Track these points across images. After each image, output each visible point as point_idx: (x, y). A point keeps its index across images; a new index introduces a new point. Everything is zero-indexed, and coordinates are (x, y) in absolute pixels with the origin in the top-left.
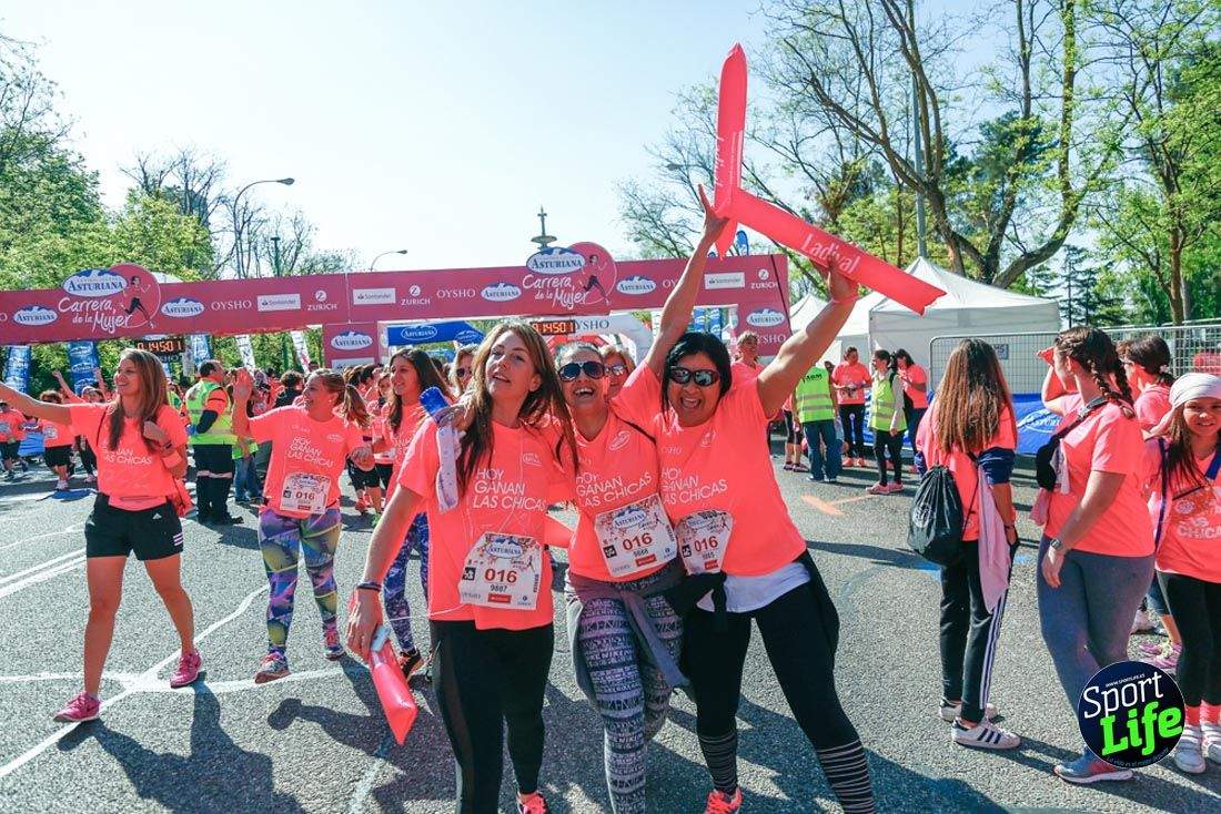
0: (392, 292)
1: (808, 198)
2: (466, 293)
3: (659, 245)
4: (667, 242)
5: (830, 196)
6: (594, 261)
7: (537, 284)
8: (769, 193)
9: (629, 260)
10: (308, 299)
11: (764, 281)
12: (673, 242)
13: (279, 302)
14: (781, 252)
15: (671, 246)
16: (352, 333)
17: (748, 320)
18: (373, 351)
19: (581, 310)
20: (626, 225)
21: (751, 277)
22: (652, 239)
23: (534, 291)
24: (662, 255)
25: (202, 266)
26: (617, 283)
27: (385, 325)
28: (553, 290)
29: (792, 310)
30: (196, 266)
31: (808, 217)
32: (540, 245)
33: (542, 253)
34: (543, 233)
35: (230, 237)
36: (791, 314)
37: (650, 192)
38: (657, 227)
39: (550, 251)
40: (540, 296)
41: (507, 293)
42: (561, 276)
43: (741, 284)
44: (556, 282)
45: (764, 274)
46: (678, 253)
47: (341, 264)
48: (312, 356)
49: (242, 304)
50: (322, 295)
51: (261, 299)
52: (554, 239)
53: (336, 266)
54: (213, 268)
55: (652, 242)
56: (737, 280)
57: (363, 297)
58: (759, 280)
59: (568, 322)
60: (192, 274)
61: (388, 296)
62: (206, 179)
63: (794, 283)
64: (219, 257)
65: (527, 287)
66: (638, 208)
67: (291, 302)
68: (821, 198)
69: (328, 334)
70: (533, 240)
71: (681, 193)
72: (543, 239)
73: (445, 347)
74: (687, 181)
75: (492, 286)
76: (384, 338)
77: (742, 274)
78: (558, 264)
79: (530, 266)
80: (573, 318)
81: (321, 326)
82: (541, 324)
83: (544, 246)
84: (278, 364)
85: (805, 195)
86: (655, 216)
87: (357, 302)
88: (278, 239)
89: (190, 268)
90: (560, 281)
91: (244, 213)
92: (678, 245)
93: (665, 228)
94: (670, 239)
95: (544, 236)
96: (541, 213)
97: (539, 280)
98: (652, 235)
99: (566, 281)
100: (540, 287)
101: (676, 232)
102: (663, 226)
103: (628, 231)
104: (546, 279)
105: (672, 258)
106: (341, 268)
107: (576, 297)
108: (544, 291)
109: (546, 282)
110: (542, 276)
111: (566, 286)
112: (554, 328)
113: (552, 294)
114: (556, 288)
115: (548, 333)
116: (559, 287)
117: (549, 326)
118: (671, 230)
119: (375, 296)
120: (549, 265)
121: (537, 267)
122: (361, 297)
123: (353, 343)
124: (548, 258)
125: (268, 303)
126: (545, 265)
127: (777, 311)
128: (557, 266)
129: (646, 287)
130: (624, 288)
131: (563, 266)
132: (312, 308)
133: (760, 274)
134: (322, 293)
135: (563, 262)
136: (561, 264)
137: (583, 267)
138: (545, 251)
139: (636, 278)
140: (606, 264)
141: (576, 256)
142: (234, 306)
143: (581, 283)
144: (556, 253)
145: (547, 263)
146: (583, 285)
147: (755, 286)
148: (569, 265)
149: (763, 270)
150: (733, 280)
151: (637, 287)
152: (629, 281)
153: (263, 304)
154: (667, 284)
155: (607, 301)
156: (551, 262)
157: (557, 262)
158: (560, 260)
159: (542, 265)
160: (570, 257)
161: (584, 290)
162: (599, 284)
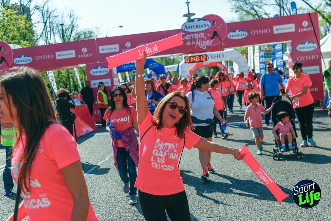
0: (117, 46)
3: (248, 13)
4: (252, 11)
6: (215, 23)
7: (187, 37)
9: (233, 22)
10: (78, 52)
11: (306, 27)
13: (66, 55)
14: (312, 11)
16: (99, 67)
17: (297, 48)
18: (110, 75)
19: (209, 49)
20: (231, 4)
21: (298, 26)
22: (244, 10)
23: (186, 41)
24: (250, 18)
25: (32, 40)
26: (228, 33)
29: (321, 42)
30: (27, 40)
32: (187, 18)
34: (189, 12)
36: (321, 44)
38: (247, 4)
39: (193, 20)
40: (189, 43)
42: (198, 33)
43: (293, 30)
44: (196, 36)
45: (305, 23)
46: (258, 16)
47: (92, 35)
48: (81, 80)
49: (49, 57)
50: (85, 50)
51: (57, 53)
52: (194, 14)
53: (90, 36)
54: (35, 40)
55: (244, 12)
56: (290, 28)
58: (303, 27)
59: (205, 55)
60: (26, 44)
61: (115, 48)
63: (322, 29)
64: (37, 35)
67: (71, 54)
69: (89, 68)
70: (184, 16)
72: (189, 15)
76: (115, 69)
77: (294, 24)
78: (197, 27)
79: (183, 29)
80: (206, 53)
81: (85, 65)
82: (190, 57)
83: (189, 18)
84: (66, 85)
87: (101, 52)
88: (63, 24)
89: (24, 41)
90: (198, 35)
91: (47, 13)
92: (258, 13)
93: (251, 4)
94: (254, 9)
95: (189, 13)
96: (187, 1)
97: (188, 35)
98: (245, 8)
99: (201, 35)
100: (188, 39)
101: (257, 6)
102: (250, 3)
103: (232, 7)
104: (192, 34)
105: (255, 19)
106: (92, 37)
107: (207, 43)
108: (191, 41)
109: (192, 36)
110: (190, 33)
111: (201, 37)
112: (197, 59)
113: (194, 42)
114: (196, 39)
115: (194, 62)
116: (198, 38)
117: (194, 58)
118: (254, 5)
119: (109, 49)
120: (193, 27)
121: (187, 29)
122: (103, 50)
123: (100, 72)
124: (192, 24)
125: (61, 55)
126: (191, 27)
127: (313, 43)
128: (197, 28)
129: (242, 35)
130: (231, 36)
131: (200, 27)
132: (80, 56)
133: (303, 24)
134: (85, 49)
135: (200, 25)
136: (199, 27)
137: (210, 27)
138: (190, 20)
139: (237, 31)
140: (221, 25)
141: (206, 22)
142: (45, 58)
143: (209, 35)
144: (196, 21)
145: (191, 26)
146: (210, 36)
147: (301, 30)
148: (203, 27)
149: (305, 22)
150: (288, 28)
151: (238, 35)
152: (234, 33)
153: (58, 56)
154: (253, 33)
155: (223, 44)
156: (194, 26)
157: (197, 26)
158: (198, 25)
159: (189, 27)
160: (203, 23)
161: (211, 39)
162: (218, 35)
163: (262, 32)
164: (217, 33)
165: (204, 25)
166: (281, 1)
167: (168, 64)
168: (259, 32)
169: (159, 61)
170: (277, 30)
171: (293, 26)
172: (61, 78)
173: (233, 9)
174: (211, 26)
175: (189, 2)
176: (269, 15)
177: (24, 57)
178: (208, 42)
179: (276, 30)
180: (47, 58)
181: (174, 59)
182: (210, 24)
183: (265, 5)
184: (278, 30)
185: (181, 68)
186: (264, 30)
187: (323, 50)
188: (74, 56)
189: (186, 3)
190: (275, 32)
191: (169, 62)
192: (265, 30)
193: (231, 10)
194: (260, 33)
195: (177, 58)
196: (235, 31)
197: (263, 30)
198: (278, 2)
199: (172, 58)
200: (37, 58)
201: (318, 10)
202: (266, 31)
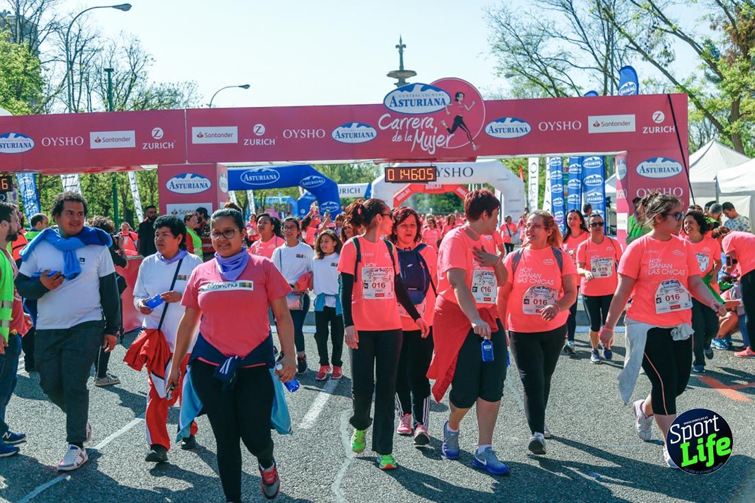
0: (234, 130)
1: (714, 28)
2: (315, 134)
4: (543, 78)
5: (742, 26)
6: (461, 98)
7: (395, 124)
8: (666, 22)
9: (500, 99)
10: (143, 137)
11: (659, 125)
12: (550, 78)
13: (113, 140)
14: (676, 91)
15: (547, 82)
16: (189, 175)
17: (639, 169)
18: (212, 195)
19: (442, 154)
20: (497, 58)
21: (643, 120)
22: (526, 74)
23: (391, 132)
24: (538, 93)
25: (35, 99)
26: (487, 122)
27: (226, 166)
28: (412, 132)
29: (692, 158)
30: (25, 98)
31: (713, 50)
32: (397, 81)
33: (402, 90)
34: (402, 66)
35: (62, 67)
36: (691, 163)
37: (526, 21)
38: (532, 61)
39: (410, 88)
40: (397, 138)
41: (360, 134)
42: (421, 116)
43: (632, 128)
44: (415, 123)
45: (659, 116)
46: (556, 91)
48: (143, 199)
49: (74, 141)
50: (158, 133)
51: (94, 135)
52: (413, 73)
53: (172, 101)
54: (43, 100)
55: (526, 78)
56: (626, 123)
57: (202, 135)
58: (654, 125)
59: (431, 167)
60: (21, 107)
61: (230, 135)
62: (39, 4)
63: (694, 131)
64: (49, 88)
65: (383, 128)
66: (511, 39)
67: (127, 140)
68: (731, 27)
69: (164, 175)
70: (390, 75)
71: (561, 21)
72: (401, 74)
73: (287, 194)
74: (569, 8)
75: (344, 127)
76: (223, 181)
77: (633, 116)
78: (419, 102)
79: (388, 106)
80: (434, 164)
81: (156, 166)
82: (397, 170)
83: (402, 81)
84: (107, 208)
85: (710, 23)
86: (531, 49)
87: (196, 140)
88: (113, 70)
89: (19, 100)
90: (420, 122)
91: (77, 41)
92: (556, 82)
93: (542, 62)
94: (547, 75)
95: (402, 70)
96: (399, 44)
97: (397, 120)
98: (527, 70)
99: (428, 121)
100: (398, 128)
101: (555, 67)
102: (539, 60)
103: (498, 65)
104: (405, 119)
105: (549, 96)
106: (177, 103)
107: (438, 140)
108: (402, 132)
109: (406, 121)
110: (401, 115)
111: (427, 127)
112: (412, 174)
113: (411, 136)
114: (415, 130)
115: (405, 181)
116: (419, 128)
117: (406, 172)
118: (548, 65)
119: (215, 135)
120: (409, 103)
121: (396, 105)
122: (200, 136)
123: (190, 186)
124: (407, 96)
125: (101, 140)
126: (404, 103)
127: (673, 161)
128: (418, 105)
129: (519, 130)
130: (494, 130)
131: (425, 105)
132: (147, 146)
133: (654, 117)
134: (158, 131)
135: (425, 100)
136: (423, 103)
137: (448, 106)
138: (404, 87)
139: (508, 119)
140: (474, 103)
141: (440, 95)
142: (65, 143)
143: (444, 124)
144: (417, 89)
145: (406, 101)
146: (447, 127)
147: (648, 130)
148: (432, 105)
149: (659, 112)
150: (621, 124)
151: (509, 130)
152: (500, 123)
153: (96, 141)
154: (543, 126)
155: (474, 146)
156: (411, 100)
157: (418, 100)
158: (422, 98)
159: (400, 102)
160: (433, 95)
161: (448, 132)
162: (464, 125)
163: (562, 126)
164: (464, 120)
165: (436, 100)
166: (609, 61)
167: (345, 180)
168: (555, 126)
169: (327, 171)
170: (597, 125)
171: (631, 118)
172: (96, 192)
173: (503, 69)
174: (451, 104)
175: (405, 46)
176: (580, 91)
177: (15, 137)
178: (442, 138)
179: (594, 125)
180: (70, 143)
181: (360, 170)
182: (448, 100)
183: (573, 68)
184: (599, 125)
185: (376, 191)
186: (567, 123)
187: (695, 176)
188: (132, 144)
189: (397, 46)
190: (592, 130)
191: (349, 174)
192: (570, 122)
193: (496, 71)
194: (559, 128)
195: (368, 168)
196: (503, 121)
197: (564, 123)
198: (603, 63)
199: (356, 166)
200: (46, 142)
201: (687, 88)
202: (571, 125)
